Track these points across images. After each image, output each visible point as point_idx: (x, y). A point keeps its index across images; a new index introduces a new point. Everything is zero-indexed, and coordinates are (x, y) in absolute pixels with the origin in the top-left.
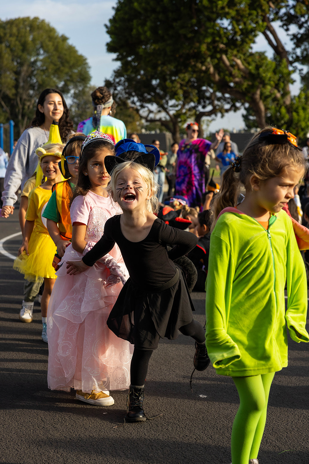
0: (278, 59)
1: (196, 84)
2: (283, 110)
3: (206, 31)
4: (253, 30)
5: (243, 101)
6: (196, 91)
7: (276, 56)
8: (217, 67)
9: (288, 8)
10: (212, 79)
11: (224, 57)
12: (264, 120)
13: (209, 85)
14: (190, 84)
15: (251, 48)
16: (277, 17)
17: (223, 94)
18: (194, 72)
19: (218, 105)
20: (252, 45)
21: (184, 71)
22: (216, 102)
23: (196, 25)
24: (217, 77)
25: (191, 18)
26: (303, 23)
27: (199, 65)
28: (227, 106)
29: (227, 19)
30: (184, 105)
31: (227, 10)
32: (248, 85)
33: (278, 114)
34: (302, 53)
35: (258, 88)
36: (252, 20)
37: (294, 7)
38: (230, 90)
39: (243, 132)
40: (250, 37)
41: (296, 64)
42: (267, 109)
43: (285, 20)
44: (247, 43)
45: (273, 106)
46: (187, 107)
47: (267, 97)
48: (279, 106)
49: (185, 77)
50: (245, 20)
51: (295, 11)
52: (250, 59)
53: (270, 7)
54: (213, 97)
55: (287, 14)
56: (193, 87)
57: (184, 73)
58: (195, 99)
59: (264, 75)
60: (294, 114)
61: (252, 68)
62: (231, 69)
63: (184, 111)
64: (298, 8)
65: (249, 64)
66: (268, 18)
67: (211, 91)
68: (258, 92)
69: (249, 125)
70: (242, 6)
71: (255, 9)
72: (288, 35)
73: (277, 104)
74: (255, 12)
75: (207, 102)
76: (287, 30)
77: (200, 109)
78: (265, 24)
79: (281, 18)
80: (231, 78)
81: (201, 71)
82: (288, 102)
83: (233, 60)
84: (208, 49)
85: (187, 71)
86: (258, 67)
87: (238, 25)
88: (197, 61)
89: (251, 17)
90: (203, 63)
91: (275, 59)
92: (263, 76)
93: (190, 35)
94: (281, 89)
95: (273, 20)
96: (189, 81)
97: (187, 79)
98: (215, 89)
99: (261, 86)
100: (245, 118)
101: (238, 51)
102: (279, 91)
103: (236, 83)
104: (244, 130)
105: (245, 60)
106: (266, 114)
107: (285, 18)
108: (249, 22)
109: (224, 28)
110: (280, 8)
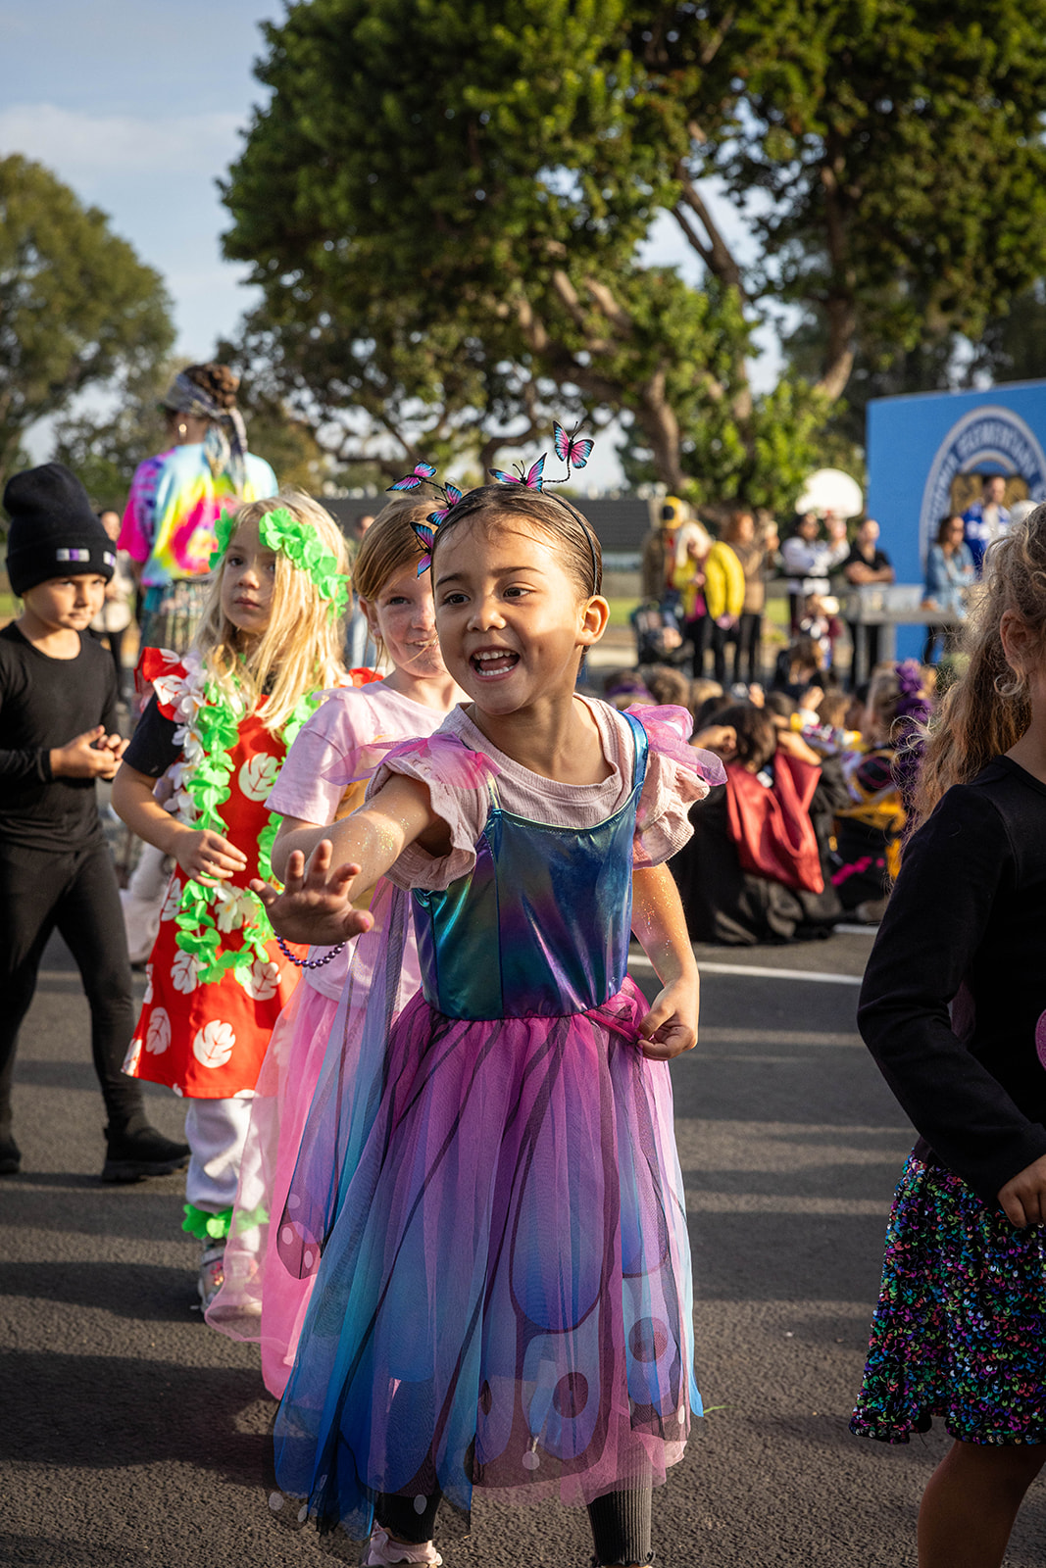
0: (716, 286)
1: (480, 357)
2: (730, 434)
3: (509, 201)
4: (643, 203)
5: (616, 405)
6: (481, 376)
7: (711, 278)
8: (541, 308)
9: (745, 143)
10: (526, 339)
11: (562, 279)
12: (674, 462)
13: (518, 360)
14: (463, 355)
15: (638, 254)
16: (712, 168)
17: (559, 384)
18: (474, 320)
19: (543, 418)
20: (640, 245)
21: (445, 316)
22: (539, 409)
23: (480, 186)
24: (541, 337)
25: (466, 165)
26: (786, 186)
27: (489, 301)
28: (570, 420)
29: (570, 168)
30: (444, 418)
31: (568, 143)
32: (630, 360)
33: (716, 446)
34: (784, 270)
35: (656, 368)
36: (641, 174)
37: (760, 139)
38: (581, 376)
39: (616, 496)
40: (636, 222)
41: (768, 303)
42: (683, 429)
43: (737, 177)
44: (626, 240)
45: (699, 421)
47: (682, 396)
48: (720, 420)
49: (448, 334)
50: (620, 172)
51: (764, 150)
52: (634, 287)
53: (691, 137)
54: (530, 395)
55: (741, 159)
56: (471, 363)
57: (446, 323)
58: (479, 398)
59: (674, 332)
60: (762, 446)
61: (640, 311)
62: (581, 313)
63: (445, 433)
64: (771, 144)
65: (632, 299)
66: (687, 170)
67: (524, 374)
68: (659, 382)
69: (636, 475)
70: (613, 133)
71: (649, 142)
72: (743, 219)
73: (714, 417)
74: (648, 152)
75: (514, 407)
76: (741, 204)
77: (493, 427)
78: (678, 186)
79: (723, 171)
80: (582, 341)
81: (495, 319)
82: (743, 410)
83: (586, 289)
84: (516, 255)
85: (453, 317)
86: (656, 310)
87: (601, 187)
88: (482, 290)
89: (636, 166)
90: (499, 295)
91: (706, 287)
92: (671, 338)
93: (462, 215)
94: (723, 372)
95: (701, 175)
96: (461, 346)
97: (453, 339)
98: (536, 370)
99: (666, 363)
100: (624, 454)
101: (601, 263)
102: (718, 379)
103: (596, 354)
104: (620, 490)
105: (621, 288)
106: (681, 443)
107: (735, 170)
108: (632, 179)
109: (560, 197)
110: (721, 141)
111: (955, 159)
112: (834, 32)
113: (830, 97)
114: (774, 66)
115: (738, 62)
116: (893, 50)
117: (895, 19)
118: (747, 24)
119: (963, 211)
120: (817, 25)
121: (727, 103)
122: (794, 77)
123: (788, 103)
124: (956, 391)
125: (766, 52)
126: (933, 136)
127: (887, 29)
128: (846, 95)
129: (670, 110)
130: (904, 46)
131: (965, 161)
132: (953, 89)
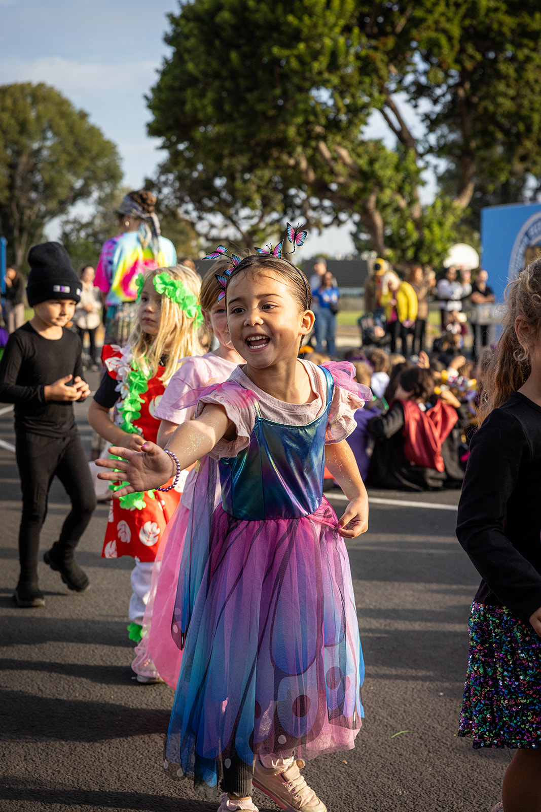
0: (402, 149)
1: (280, 186)
2: (410, 226)
3: (295, 105)
4: (365, 106)
5: (351, 210)
6: (281, 196)
7: (400, 145)
8: (312, 161)
9: (418, 75)
10: (304, 177)
11: (323, 146)
12: (381, 241)
13: (300, 188)
14: (271, 186)
15: (362, 133)
16: (401, 87)
17: (321, 200)
18: (277, 167)
19: (313, 218)
20: (363, 128)
21: (262, 165)
22: (311, 213)
23: (280, 97)
24: (312, 176)
25: (273, 87)
26: (439, 97)
27: (285, 157)
28: (327, 219)
29: (327, 88)
30: (261, 218)
31: (326, 75)
32: (358, 188)
33: (402, 232)
34: (438, 140)
35: (371, 191)
36: (364, 91)
37: (426, 73)
38: (332, 196)
39: (351, 258)
40: (361, 116)
42: (386, 223)
43: (414, 92)
44: (356, 125)
45: (394, 219)
47: (385, 206)
48: (405, 219)
49: (264, 174)
50: (353, 90)
51: (428, 78)
52: (360, 150)
53: (389, 72)
54: (306, 206)
55: (416, 83)
56: (275, 189)
57: (263, 168)
58: (280, 208)
59: (381, 173)
60: (426, 232)
61: (363, 162)
62: (333, 163)
63: (262, 225)
64: (431, 76)
65: (359, 156)
66: (387, 89)
67: (303, 195)
69: (361, 247)
70: (349, 70)
71: (368, 75)
72: (417, 114)
73: (402, 217)
74: (367, 80)
75: (298, 212)
76: (416, 106)
78: (383, 97)
79: (406, 89)
80: (333, 178)
81: (288, 166)
82: (417, 213)
83: (335, 151)
84: (299, 133)
85: (266, 165)
86: (372, 162)
87: (343, 98)
88: (281, 152)
89: (361, 87)
90: (290, 154)
91: (398, 149)
92: (379, 176)
93: (271, 113)
94: (406, 194)
95: (395, 91)
96: (270, 181)
97: (266, 177)
98: (309, 193)
99: (376, 189)
100: (355, 237)
101: (343, 137)
102: (403, 197)
103: (340, 185)
104: (353, 255)
105: (353, 150)
106: (384, 230)
107: (413, 89)
108: (359, 94)
109: (321, 104)
110: (404, 74)
111: (528, 83)
112: (465, 17)
113: (462, 50)
114: (433, 34)
115: (414, 33)
116: (495, 26)
117: (496, 10)
118: (419, 13)
119: (532, 109)
120: (456, 13)
121: (408, 54)
122: (443, 41)
123: (440, 54)
124: (528, 204)
125: (429, 28)
126: (517, 71)
127: (492, 15)
128: (470, 49)
129: (379, 58)
130: (501, 24)
131: (533, 83)
132: (527, 46)
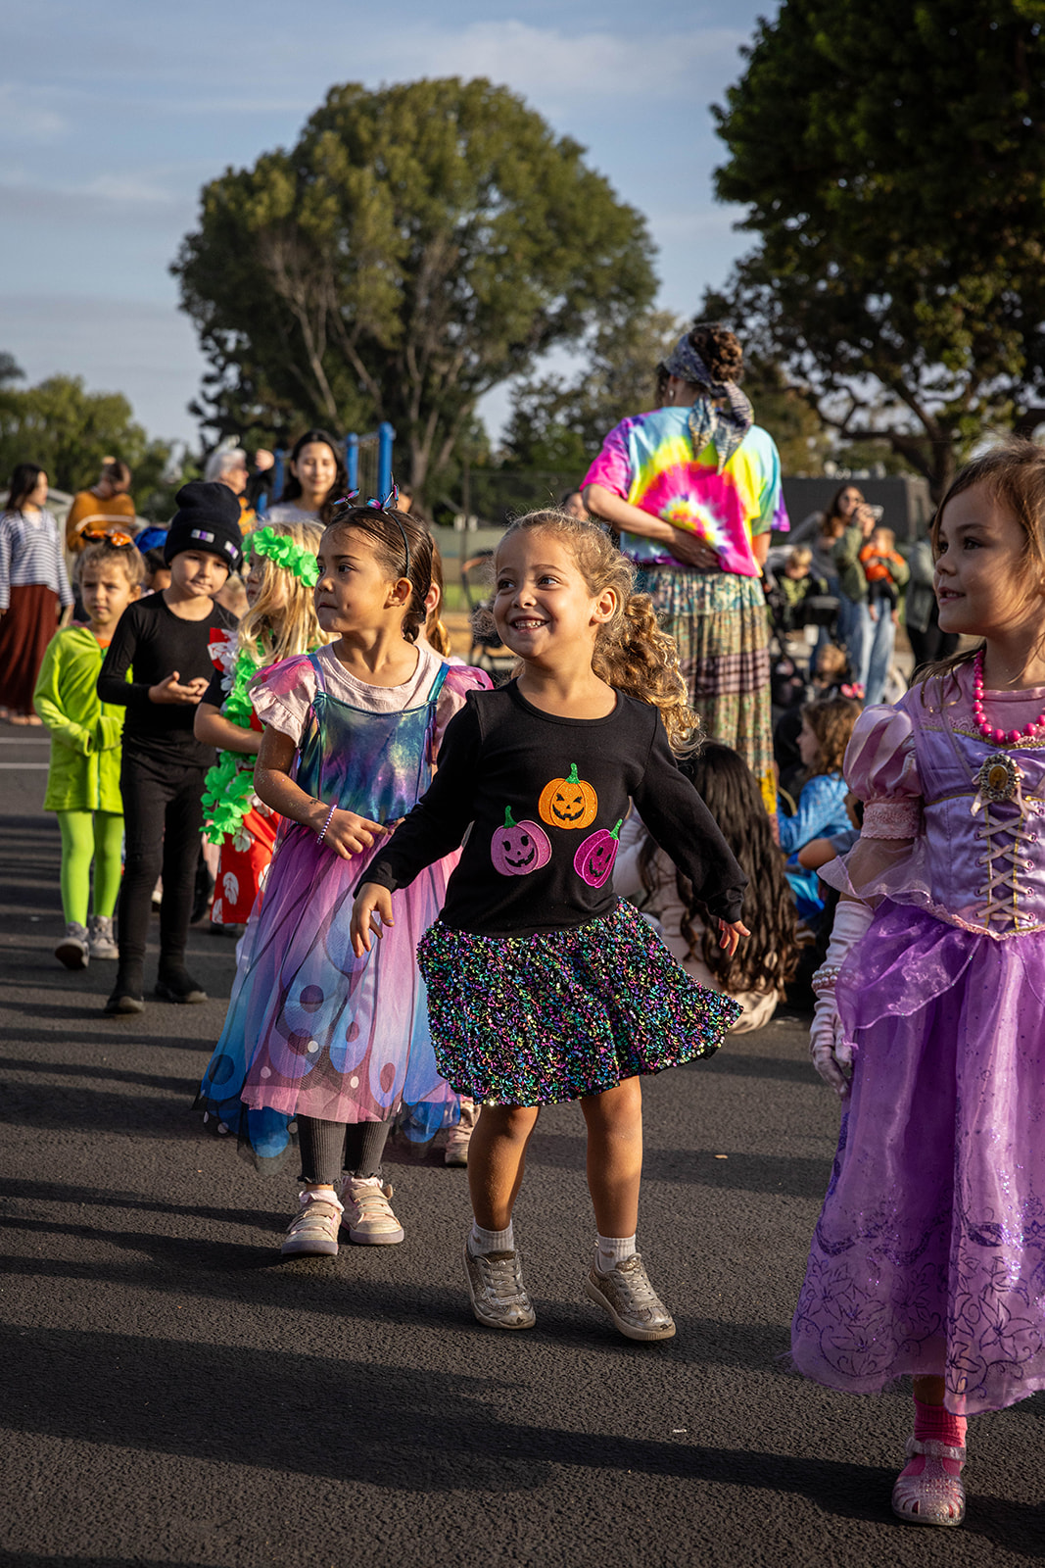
1: (1018, 314)
6: (1020, 337)
14: (999, 311)
18: (1015, 270)
21: (978, 267)
23: (1026, 112)
25: (1012, 87)
27: (1033, 248)
30: (973, 386)
46: (985, 390)
49: (982, 286)
56: (1008, 322)
57: (980, 275)
58: (1014, 366)
63: (974, 404)
77: (1031, 397)
85: (990, 268)
88: (1026, 237)
93: (1004, 146)
96: (997, 300)
97: (988, 294)
